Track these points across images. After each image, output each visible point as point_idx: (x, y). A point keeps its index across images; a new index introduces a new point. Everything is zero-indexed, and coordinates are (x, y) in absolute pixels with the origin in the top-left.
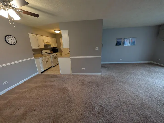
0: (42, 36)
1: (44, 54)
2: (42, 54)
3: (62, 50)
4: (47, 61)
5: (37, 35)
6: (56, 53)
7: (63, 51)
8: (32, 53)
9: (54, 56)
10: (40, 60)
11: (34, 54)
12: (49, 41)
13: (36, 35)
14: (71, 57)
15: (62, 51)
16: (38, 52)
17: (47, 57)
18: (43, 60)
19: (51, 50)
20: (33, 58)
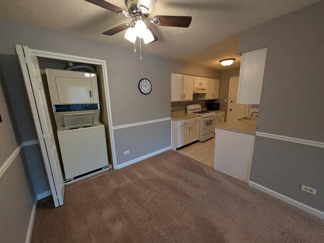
0: (192, 77)
1: (189, 112)
2: (186, 113)
3: (230, 106)
4: (191, 128)
5: (185, 76)
6: (213, 113)
7: (231, 110)
8: (170, 109)
9: (208, 119)
10: (179, 123)
11: (172, 111)
12: (203, 87)
13: (181, 75)
14: (259, 134)
15: (229, 108)
16: (179, 108)
17: (192, 120)
18: (184, 124)
19: (205, 105)
20: (169, 118)
